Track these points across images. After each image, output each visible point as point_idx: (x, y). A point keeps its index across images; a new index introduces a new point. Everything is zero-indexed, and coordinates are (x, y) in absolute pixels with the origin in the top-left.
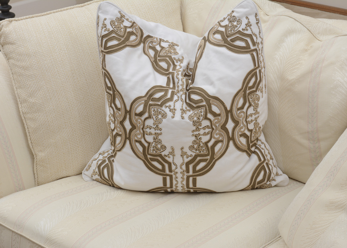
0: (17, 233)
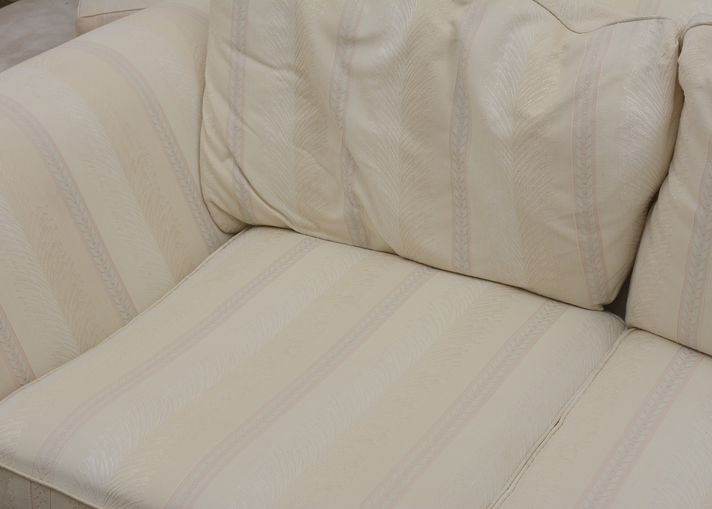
0: (41, 485)
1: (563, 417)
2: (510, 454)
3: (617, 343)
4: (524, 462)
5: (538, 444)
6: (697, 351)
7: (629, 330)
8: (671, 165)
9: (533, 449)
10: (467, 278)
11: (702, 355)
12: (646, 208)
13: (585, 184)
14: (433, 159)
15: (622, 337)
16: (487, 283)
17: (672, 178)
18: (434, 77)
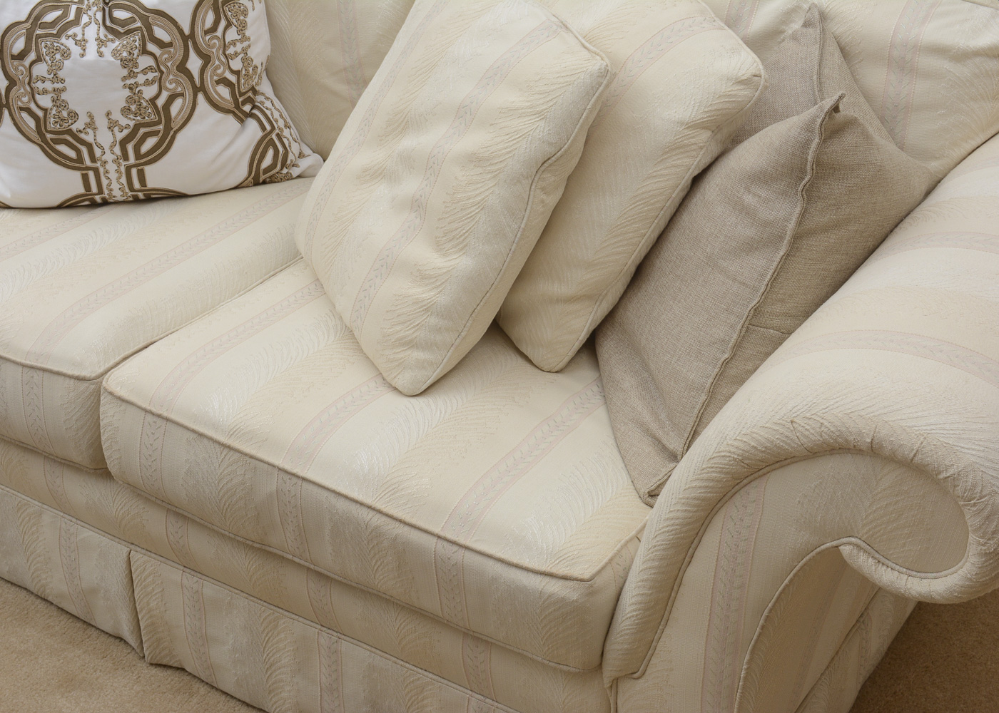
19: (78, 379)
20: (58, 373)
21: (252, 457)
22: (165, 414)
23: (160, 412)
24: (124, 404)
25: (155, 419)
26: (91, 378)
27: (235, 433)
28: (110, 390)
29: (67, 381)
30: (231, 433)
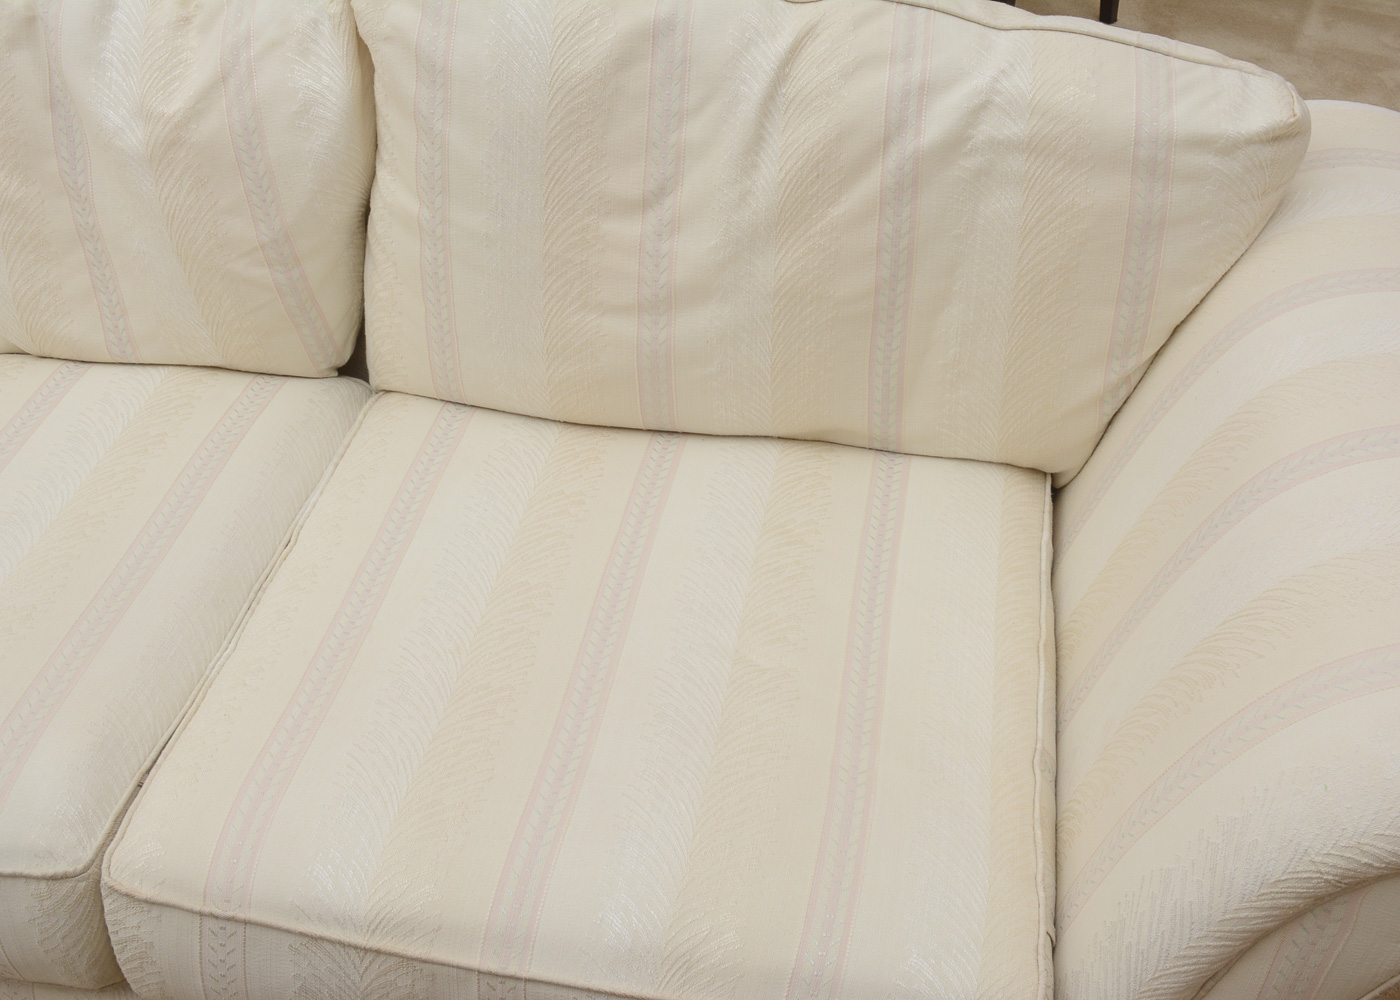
1: (295, 533)
2: (223, 601)
3: (361, 416)
4: (246, 606)
5: (262, 578)
6: (465, 405)
7: (376, 396)
8: (377, 156)
9: (256, 587)
10: (135, 367)
11: (473, 409)
12: (360, 221)
13: (264, 201)
14: (43, 202)
15: (367, 406)
16: (166, 368)
17: (381, 173)
18: (15, 77)
19: (54, 878)
20: (14, 876)
21: (425, 962)
22: (241, 915)
23: (230, 914)
24: (155, 907)
25: (222, 924)
26: (78, 871)
27: (381, 927)
28: (124, 891)
29: (33, 885)
30: (373, 927)
